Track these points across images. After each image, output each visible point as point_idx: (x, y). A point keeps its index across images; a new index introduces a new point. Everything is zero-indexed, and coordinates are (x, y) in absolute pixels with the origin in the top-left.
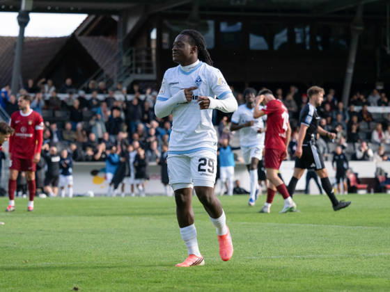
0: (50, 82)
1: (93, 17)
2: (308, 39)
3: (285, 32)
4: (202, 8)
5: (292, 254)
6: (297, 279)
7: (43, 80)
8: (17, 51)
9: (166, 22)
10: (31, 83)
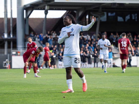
0: (55, 32)
1: (68, 11)
2: (136, 18)
3: (129, 16)
4: (102, 8)
5: (132, 86)
6: (134, 94)
7: (52, 32)
8: (44, 22)
9: (91, 13)
10: (49, 33)
